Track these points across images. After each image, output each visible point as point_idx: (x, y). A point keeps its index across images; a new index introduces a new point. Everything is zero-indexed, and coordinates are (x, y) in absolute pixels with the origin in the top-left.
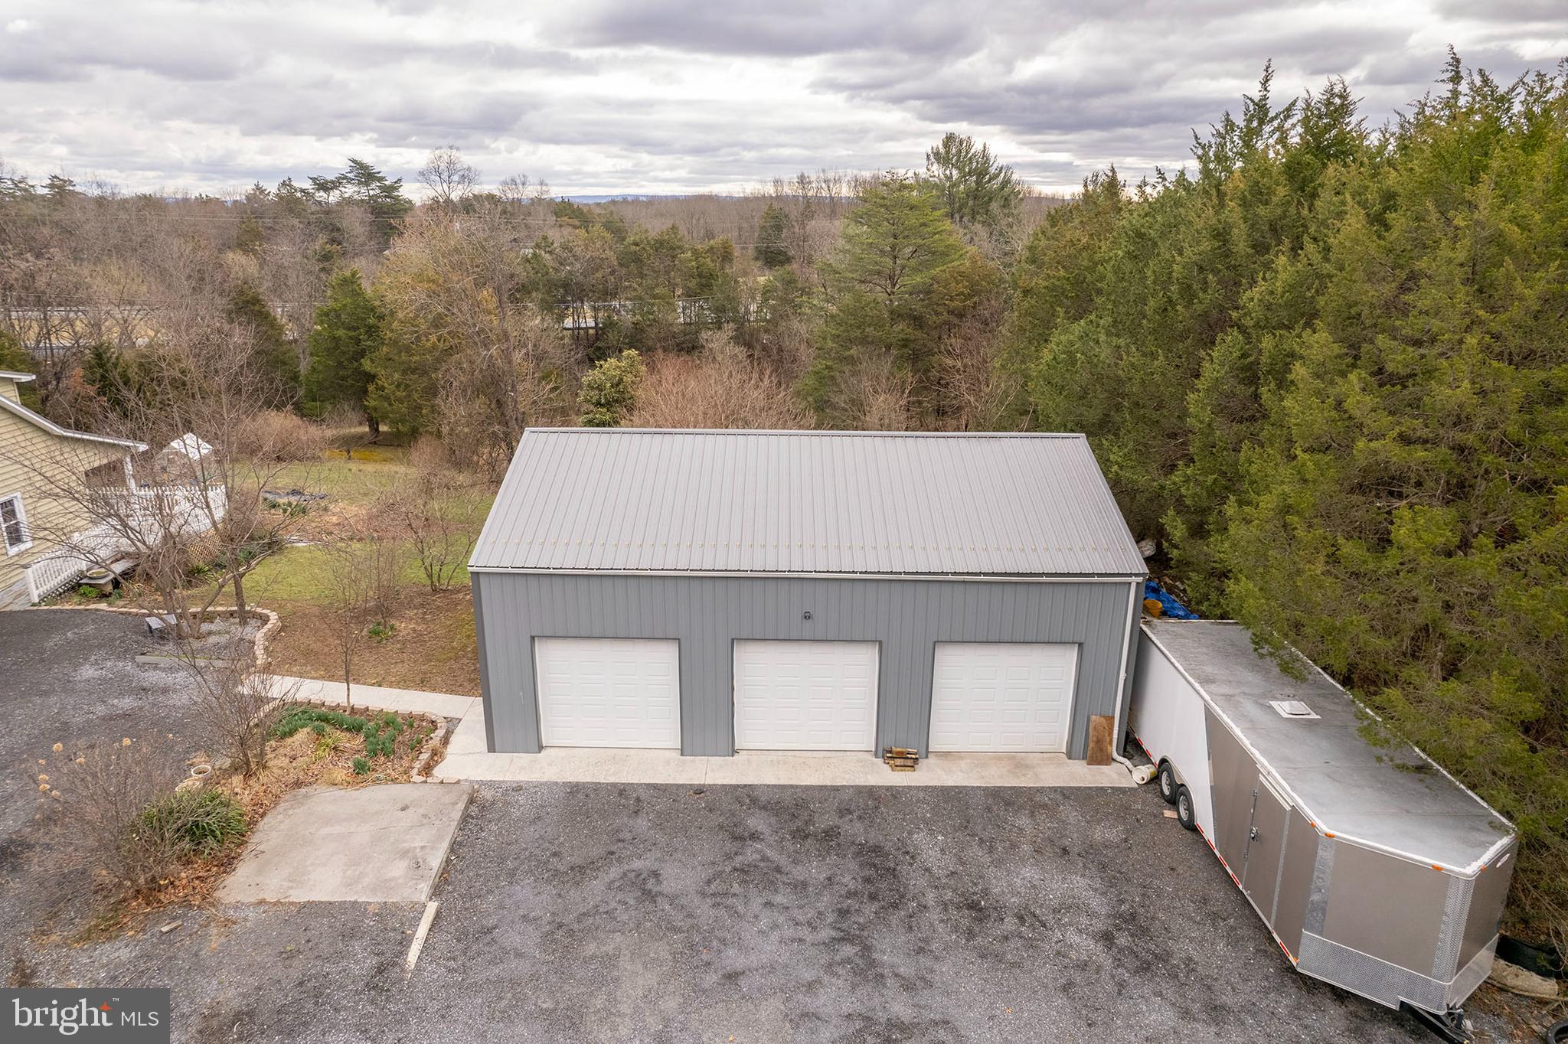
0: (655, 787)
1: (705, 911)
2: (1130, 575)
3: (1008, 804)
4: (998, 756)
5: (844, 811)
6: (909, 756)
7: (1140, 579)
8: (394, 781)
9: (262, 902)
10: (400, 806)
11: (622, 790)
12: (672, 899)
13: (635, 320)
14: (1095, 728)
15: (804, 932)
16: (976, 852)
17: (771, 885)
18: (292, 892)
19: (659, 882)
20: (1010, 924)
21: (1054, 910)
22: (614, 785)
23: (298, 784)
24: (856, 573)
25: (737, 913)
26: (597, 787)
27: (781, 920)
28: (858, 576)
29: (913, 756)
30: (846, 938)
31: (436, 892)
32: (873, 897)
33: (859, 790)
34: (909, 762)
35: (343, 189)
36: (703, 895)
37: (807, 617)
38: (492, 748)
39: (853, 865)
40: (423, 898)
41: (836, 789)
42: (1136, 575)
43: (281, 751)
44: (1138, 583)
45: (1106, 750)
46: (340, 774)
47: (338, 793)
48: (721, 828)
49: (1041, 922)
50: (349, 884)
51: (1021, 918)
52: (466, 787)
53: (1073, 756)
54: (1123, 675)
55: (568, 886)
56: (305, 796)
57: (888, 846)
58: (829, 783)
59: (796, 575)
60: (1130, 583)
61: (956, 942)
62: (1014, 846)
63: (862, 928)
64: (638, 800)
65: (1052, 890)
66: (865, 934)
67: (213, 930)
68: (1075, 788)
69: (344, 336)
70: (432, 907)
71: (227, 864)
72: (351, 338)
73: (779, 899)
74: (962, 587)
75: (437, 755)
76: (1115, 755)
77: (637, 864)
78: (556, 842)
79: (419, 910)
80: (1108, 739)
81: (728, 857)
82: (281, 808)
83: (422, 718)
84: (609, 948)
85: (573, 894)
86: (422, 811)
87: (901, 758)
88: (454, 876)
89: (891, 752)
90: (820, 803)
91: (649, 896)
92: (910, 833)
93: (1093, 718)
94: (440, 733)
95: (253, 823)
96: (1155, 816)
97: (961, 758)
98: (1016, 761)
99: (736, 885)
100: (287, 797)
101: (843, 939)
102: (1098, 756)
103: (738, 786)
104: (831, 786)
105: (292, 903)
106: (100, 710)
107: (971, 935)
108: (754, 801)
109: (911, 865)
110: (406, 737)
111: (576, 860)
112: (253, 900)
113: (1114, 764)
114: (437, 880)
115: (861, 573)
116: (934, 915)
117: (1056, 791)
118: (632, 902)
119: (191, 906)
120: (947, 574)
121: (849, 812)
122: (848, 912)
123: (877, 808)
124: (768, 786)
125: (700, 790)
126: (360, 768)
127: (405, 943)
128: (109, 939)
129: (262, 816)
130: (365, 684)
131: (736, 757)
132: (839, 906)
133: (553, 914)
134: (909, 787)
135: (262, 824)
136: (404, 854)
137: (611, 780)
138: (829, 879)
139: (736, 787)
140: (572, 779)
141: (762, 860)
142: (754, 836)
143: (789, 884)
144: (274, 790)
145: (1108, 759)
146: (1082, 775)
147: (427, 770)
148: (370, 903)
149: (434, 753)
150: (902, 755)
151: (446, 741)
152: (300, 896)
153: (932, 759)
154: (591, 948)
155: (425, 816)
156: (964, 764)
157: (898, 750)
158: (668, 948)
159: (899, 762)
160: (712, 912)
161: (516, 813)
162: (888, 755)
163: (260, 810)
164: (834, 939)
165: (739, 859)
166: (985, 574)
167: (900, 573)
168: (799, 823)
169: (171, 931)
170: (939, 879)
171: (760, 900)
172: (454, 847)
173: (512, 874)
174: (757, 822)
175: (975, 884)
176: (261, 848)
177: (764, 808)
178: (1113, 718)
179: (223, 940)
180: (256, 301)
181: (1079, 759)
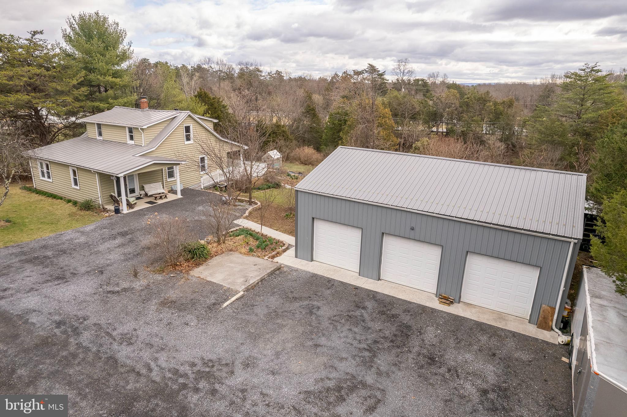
0: (342, 282)
1: (326, 323)
2: (571, 238)
3: (482, 330)
4: (493, 312)
5: (407, 311)
6: (449, 300)
7: (576, 241)
8: (259, 257)
9: (199, 277)
10: (254, 264)
11: (329, 280)
12: (318, 317)
13: (463, 129)
14: (544, 311)
15: (355, 343)
16: (452, 342)
17: (356, 324)
18: (208, 277)
19: (318, 310)
20: (443, 370)
21: (468, 373)
22: (328, 278)
23: (231, 250)
24: (434, 213)
25: (336, 328)
26: (322, 277)
27: (350, 336)
28: (435, 215)
29: (451, 300)
30: (369, 350)
31: (247, 290)
32: (392, 341)
33: (419, 306)
34: (448, 302)
35: (364, 75)
36: (329, 319)
37: (412, 229)
38: (296, 257)
39: (394, 329)
40: (241, 290)
41: (410, 303)
42: (574, 239)
43: (233, 240)
44: (575, 244)
45: (549, 323)
46: (243, 250)
47: (240, 255)
48: (354, 301)
49: (457, 374)
50: (224, 280)
51: (449, 370)
52: (278, 265)
53: (531, 322)
54: (562, 288)
55: (287, 302)
56: (231, 254)
57: (414, 328)
58: (408, 300)
59: (409, 210)
60: (571, 242)
61: (413, 367)
62: (470, 345)
63: (379, 349)
64: (333, 285)
65: (474, 366)
66: (378, 351)
67: (183, 280)
68: (522, 334)
69: (337, 123)
70: (242, 293)
71: (198, 265)
72: (339, 124)
73: (356, 330)
74: (482, 228)
75: (278, 254)
76: (554, 327)
77: (315, 303)
78: (295, 289)
79: (237, 292)
80: (550, 318)
81: (349, 311)
82: (222, 255)
83: (282, 242)
84: (284, 323)
85: (287, 305)
86: (259, 267)
87: (446, 300)
88: (257, 288)
89: (441, 296)
90: (399, 305)
91: (311, 313)
92: (427, 326)
93: (543, 306)
94: (284, 248)
95: (212, 257)
96: (557, 358)
97: (475, 308)
98: (501, 316)
99: (343, 320)
100: (226, 253)
101: (368, 350)
102: (544, 325)
103: (372, 291)
104: (409, 301)
105: (206, 280)
106: (196, 218)
107: (422, 367)
108: (374, 297)
109: (417, 336)
110: (272, 246)
111: (297, 296)
112: (197, 276)
113: (552, 332)
114: (250, 287)
115: (436, 214)
116: (411, 356)
117: (511, 332)
118: (304, 313)
119: (182, 272)
120: (475, 221)
121: (409, 311)
122: (378, 342)
123: (421, 314)
124: (384, 294)
125: (356, 288)
126: (251, 250)
127: (226, 300)
128: (159, 273)
129: (215, 256)
130: (273, 229)
131: (380, 282)
132: (376, 339)
133: (276, 308)
134: (442, 311)
135: (215, 258)
136: (245, 277)
137: (328, 276)
138: (380, 330)
139: (371, 291)
140: (316, 273)
141: (360, 316)
142: (364, 308)
143: (363, 326)
144: (224, 250)
145: (549, 328)
146: (532, 331)
147: (273, 257)
148: (225, 287)
149: (278, 253)
150: (445, 298)
151: (284, 251)
152: (209, 279)
153: (460, 305)
154: (279, 321)
155: (259, 269)
156: (474, 310)
157: (445, 296)
158: (303, 329)
159: (443, 300)
160: (328, 325)
161: (290, 277)
162: (440, 297)
163: (217, 254)
164: (365, 348)
165: (351, 313)
166: (493, 224)
167: (453, 217)
168: (385, 309)
169: (173, 276)
170: (425, 345)
171: (348, 327)
172: (262, 280)
173: (274, 293)
174: (370, 305)
175: (439, 352)
176: (209, 264)
177: (376, 301)
178: (555, 308)
179: (183, 283)
180: (313, 109)
181: (534, 324)
